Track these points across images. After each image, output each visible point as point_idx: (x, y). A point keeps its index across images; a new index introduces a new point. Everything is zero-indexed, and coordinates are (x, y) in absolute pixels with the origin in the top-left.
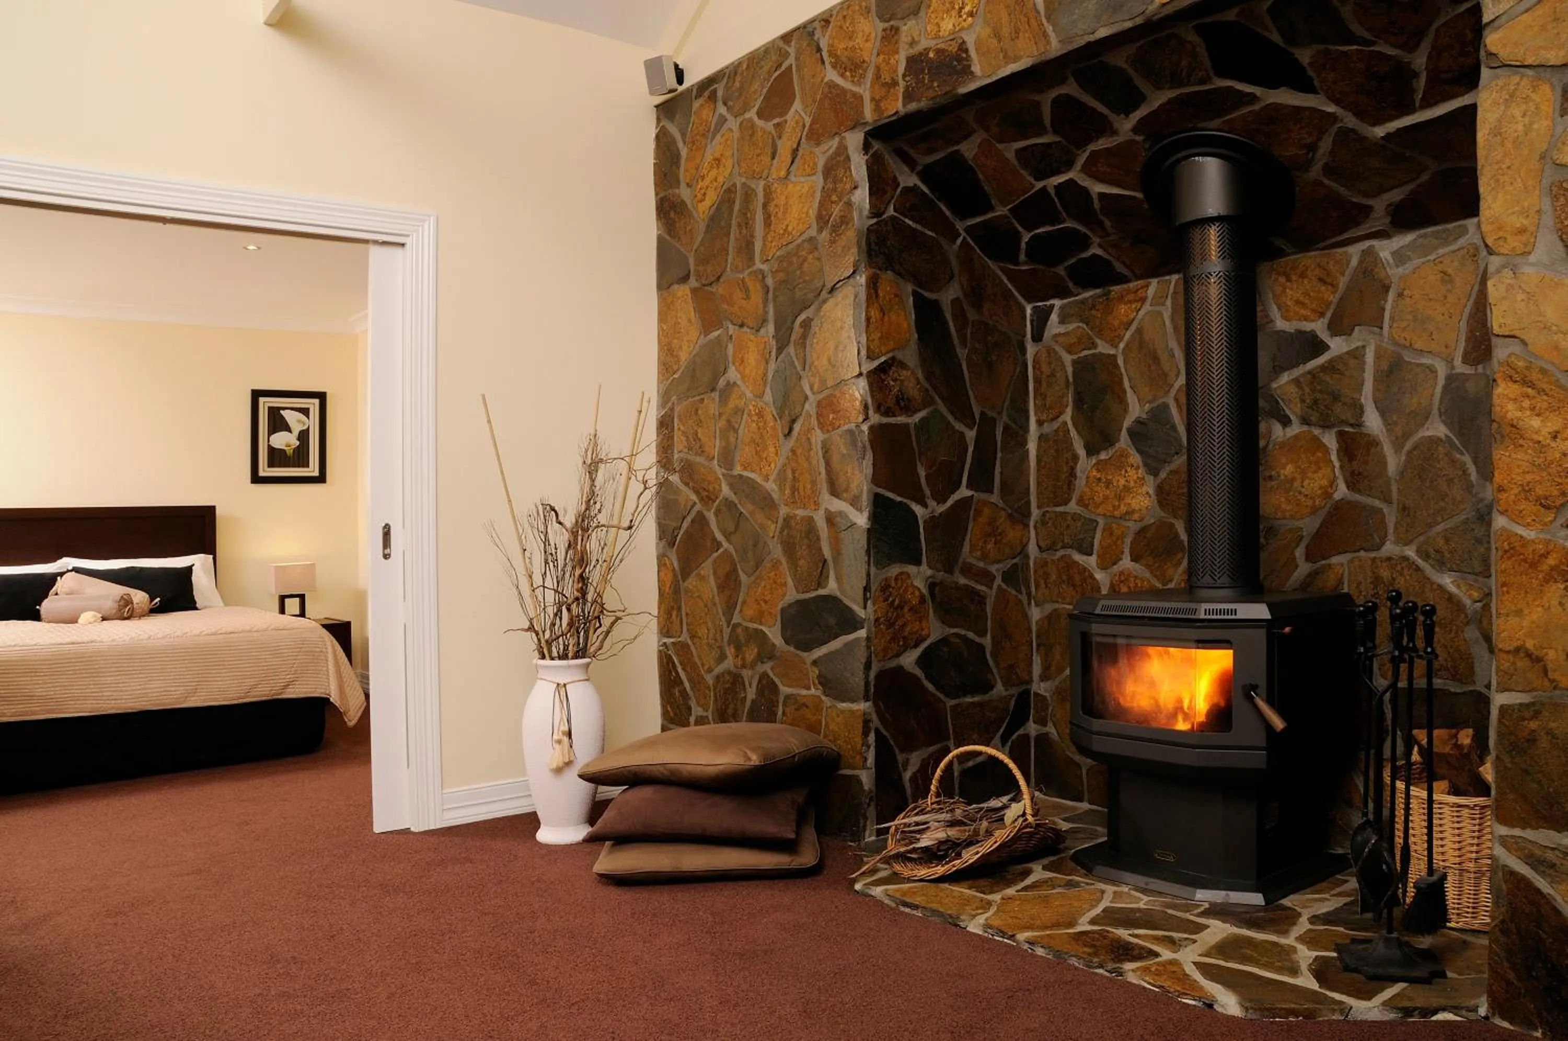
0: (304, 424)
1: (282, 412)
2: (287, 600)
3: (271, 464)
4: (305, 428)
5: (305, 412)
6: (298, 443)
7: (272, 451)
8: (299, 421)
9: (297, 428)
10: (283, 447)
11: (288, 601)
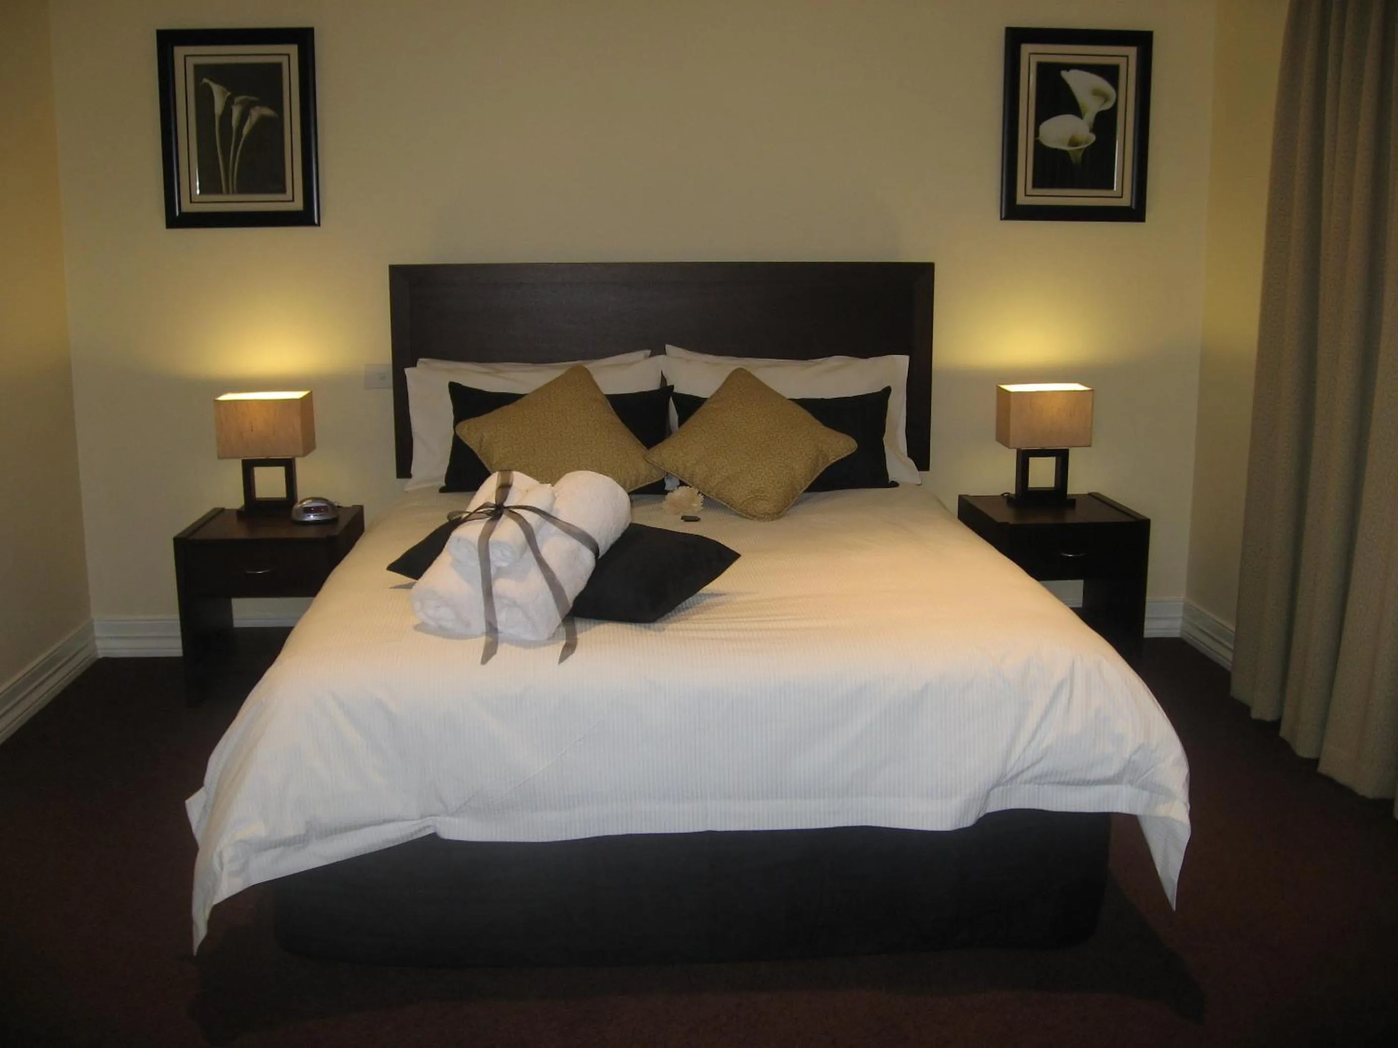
0: (1106, 99)
1: (1064, 74)
2: (1032, 460)
3: (1041, 181)
4: (1108, 106)
5: (1110, 73)
6: (1093, 138)
7: (1041, 151)
8: (1097, 93)
9: (1092, 107)
10: (1065, 147)
11: (1034, 462)
